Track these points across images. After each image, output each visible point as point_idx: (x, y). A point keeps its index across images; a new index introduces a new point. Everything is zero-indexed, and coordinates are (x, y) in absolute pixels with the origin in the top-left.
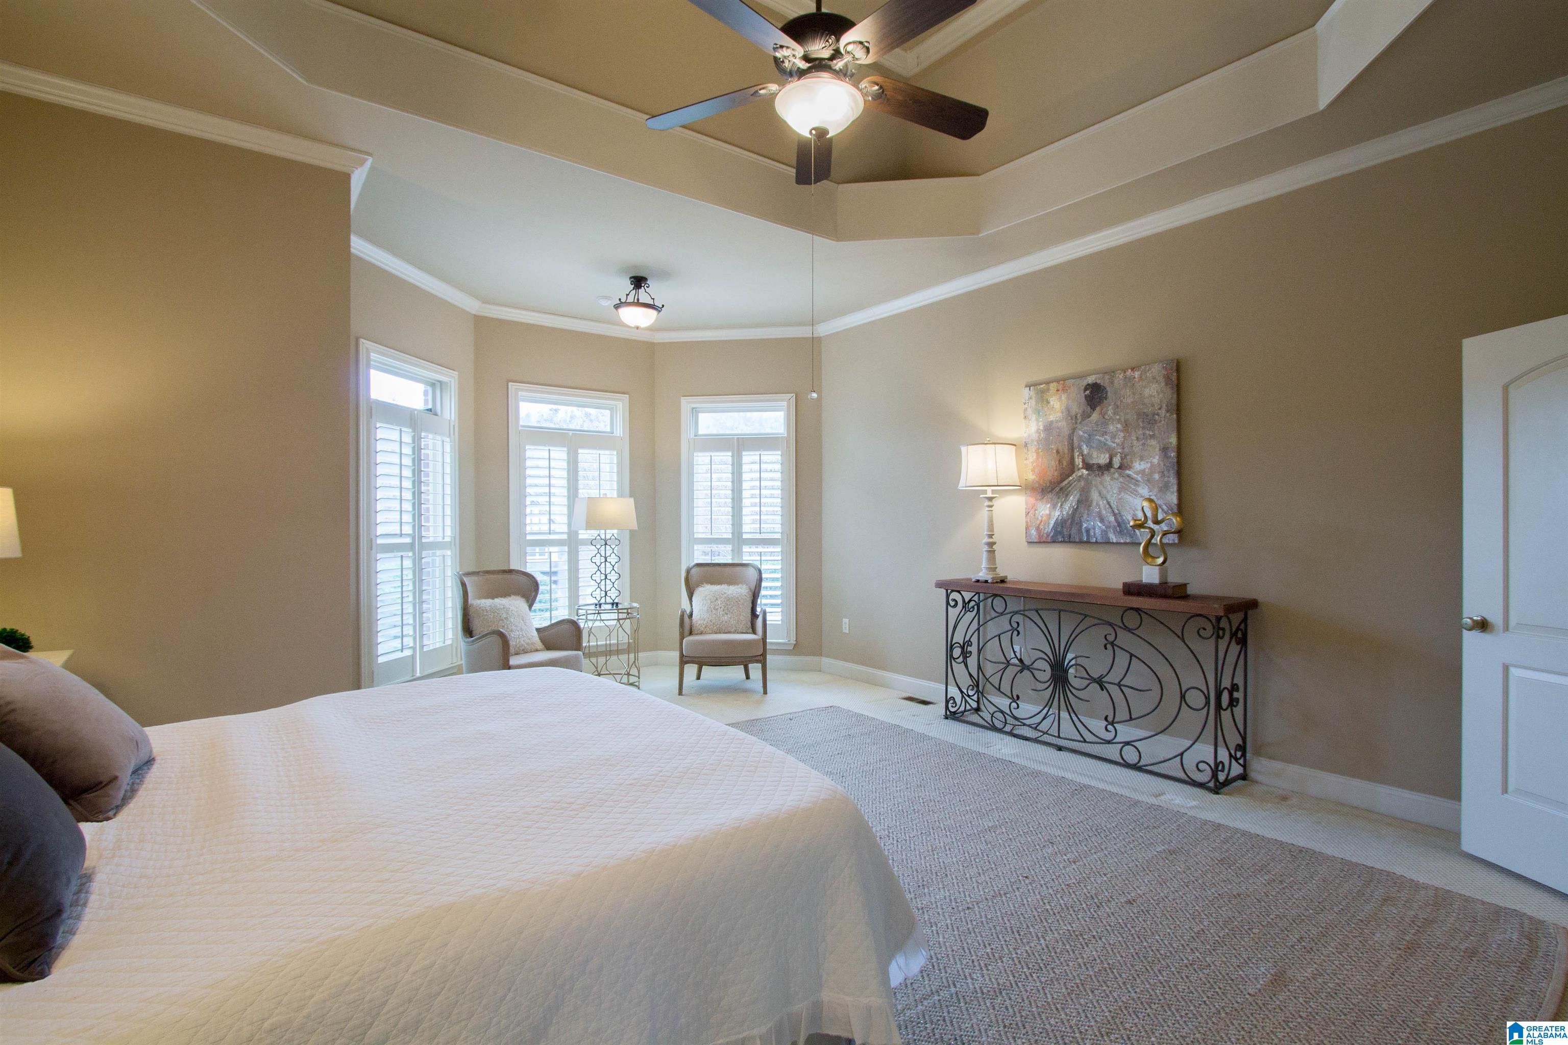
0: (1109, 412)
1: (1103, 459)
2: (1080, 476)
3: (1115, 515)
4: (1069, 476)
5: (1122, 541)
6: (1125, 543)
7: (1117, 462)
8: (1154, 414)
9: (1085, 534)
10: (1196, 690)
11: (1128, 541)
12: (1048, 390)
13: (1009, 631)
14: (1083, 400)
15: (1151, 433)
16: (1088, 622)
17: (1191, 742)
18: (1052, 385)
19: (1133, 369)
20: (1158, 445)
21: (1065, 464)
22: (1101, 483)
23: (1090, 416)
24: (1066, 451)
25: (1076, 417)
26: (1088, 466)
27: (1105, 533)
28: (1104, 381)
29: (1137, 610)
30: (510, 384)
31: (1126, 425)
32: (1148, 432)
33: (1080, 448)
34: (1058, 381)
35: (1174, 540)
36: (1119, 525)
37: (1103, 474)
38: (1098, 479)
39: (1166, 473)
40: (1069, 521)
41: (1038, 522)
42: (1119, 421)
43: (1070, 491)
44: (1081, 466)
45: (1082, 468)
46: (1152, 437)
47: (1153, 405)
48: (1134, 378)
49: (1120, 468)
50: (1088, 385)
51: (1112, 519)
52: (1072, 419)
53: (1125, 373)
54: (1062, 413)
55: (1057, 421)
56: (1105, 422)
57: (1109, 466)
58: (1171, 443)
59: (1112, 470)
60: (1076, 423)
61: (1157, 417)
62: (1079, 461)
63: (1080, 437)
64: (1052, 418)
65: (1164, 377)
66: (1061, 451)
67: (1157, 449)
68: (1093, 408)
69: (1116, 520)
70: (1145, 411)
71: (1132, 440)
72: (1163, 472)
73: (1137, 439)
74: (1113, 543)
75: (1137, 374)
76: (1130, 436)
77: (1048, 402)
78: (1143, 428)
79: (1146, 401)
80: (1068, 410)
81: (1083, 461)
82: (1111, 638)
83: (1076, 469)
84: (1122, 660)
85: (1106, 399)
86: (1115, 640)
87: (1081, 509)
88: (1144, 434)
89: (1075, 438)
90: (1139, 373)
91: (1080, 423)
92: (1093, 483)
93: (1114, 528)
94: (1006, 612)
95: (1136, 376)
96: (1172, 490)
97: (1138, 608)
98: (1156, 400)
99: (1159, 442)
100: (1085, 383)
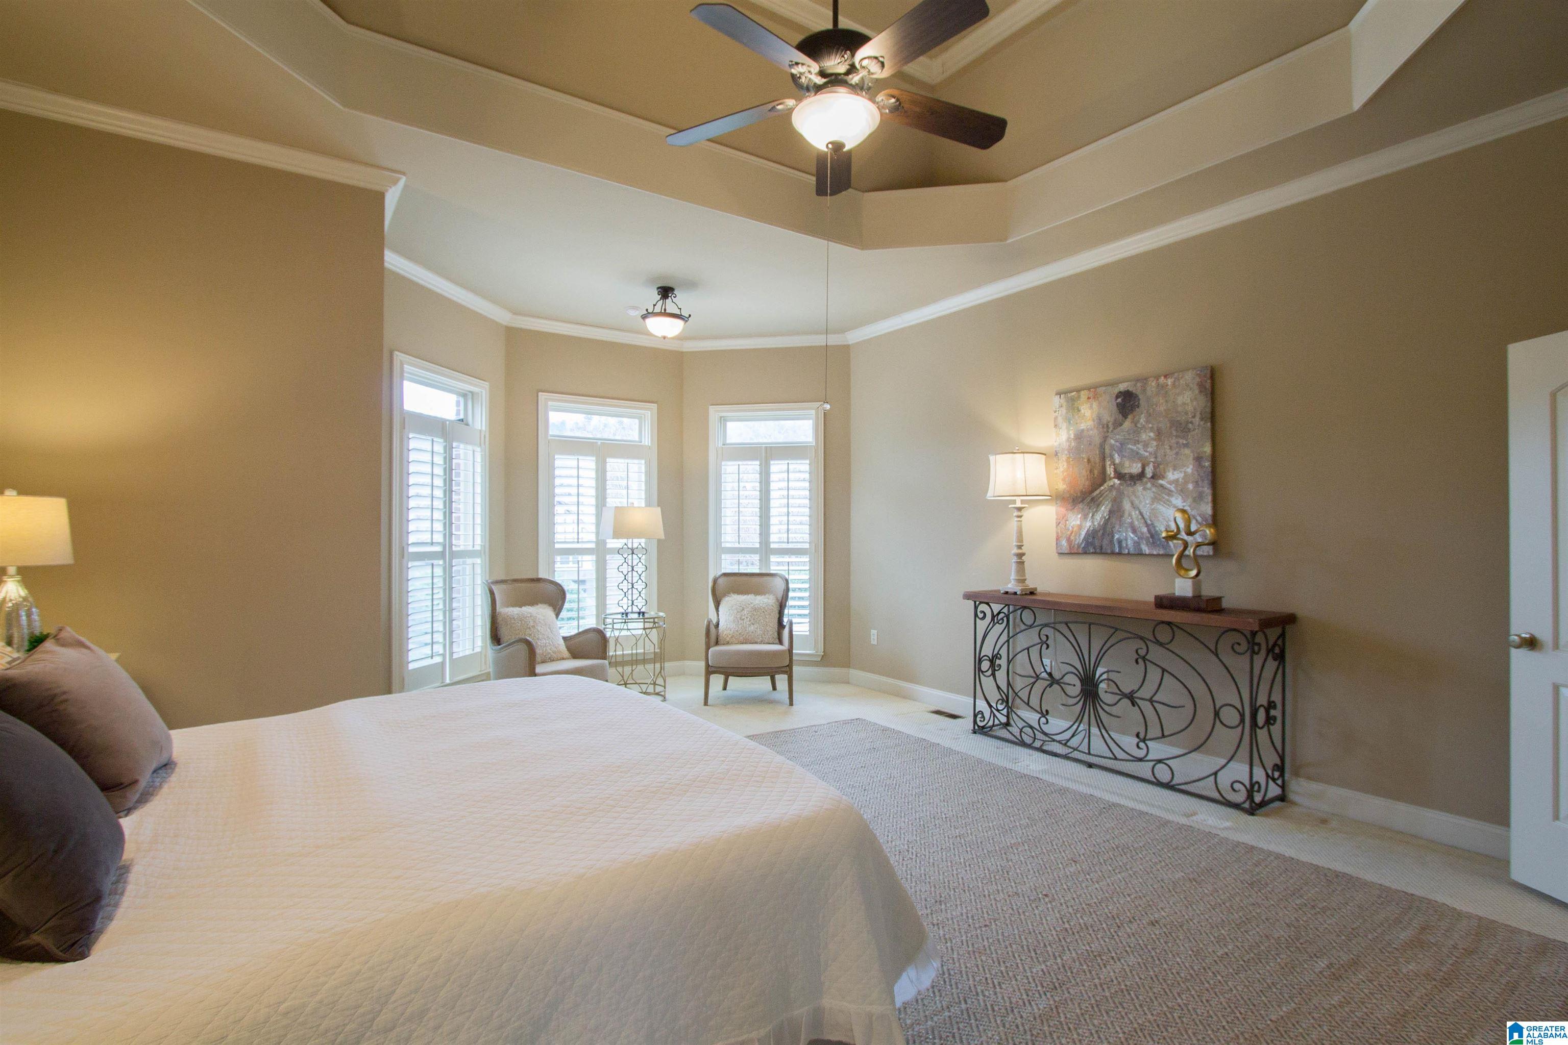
0: (1142, 421)
1: (1136, 468)
2: (1112, 486)
3: (1147, 526)
4: (1101, 485)
5: (1155, 553)
6: (1158, 555)
7: (1149, 471)
8: (1188, 422)
9: (1117, 546)
10: (1232, 708)
11: (1161, 552)
12: (1079, 397)
13: (1038, 644)
14: (1115, 409)
15: (1185, 442)
16: (1120, 635)
17: (1226, 761)
18: (1082, 393)
19: (1166, 376)
20: (1192, 454)
21: (1096, 472)
22: (1134, 492)
23: (1121, 425)
24: (1097, 460)
25: (1108, 426)
26: (1120, 476)
27: (1137, 544)
28: (1136, 389)
29: (1169, 624)
30: (540, 394)
31: (1159, 433)
32: (1181, 441)
33: (1112, 457)
34: (1089, 389)
35: (1208, 552)
36: (1152, 536)
37: (1135, 484)
38: (1131, 489)
39: (1200, 483)
40: (1101, 532)
41: (1069, 533)
42: (1151, 429)
43: (1101, 501)
44: (1112, 475)
45: (1114, 478)
46: (1186, 446)
47: (1186, 413)
48: (1167, 385)
49: (1153, 477)
50: (1120, 392)
51: (1145, 530)
52: (1103, 427)
53: (1158, 380)
54: (1094, 421)
55: (1088, 430)
56: (1137, 431)
57: (1142, 475)
58: (1205, 452)
59: (1145, 480)
60: (1108, 432)
61: (1190, 425)
62: (1110, 471)
63: (1112, 446)
64: (1083, 426)
65: (1198, 384)
66: (1092, 460)
67: (1191, 458)
68: (1125, 416)
69: (1149, 531)
70: (1179, 419)
71: (1165, 449)
72: (1197, 482)
73: (1171, 448)
74: (1146, 554)
75: (1170, 381)
76: (1163, 445)
77: (1079, 411)
78: (1177, 436)
79: (1180, 409)
80: (1100, 419)
81: (1115, 471)
82: (1142, 652)
83: (1107, 478)
84: (1154, 674)
85: (1138, 407)
86: (1146, 655)
87: (1113, 520)
88: (1177, 443)
89: (1106, 447)
90: (1173, 380)
91: (1112, 431)
92: (1125, 492)
93: (1147, 539)
94: (1035, 624)
95: (1169, 383)
96: (1206, 500)
97: (1170, 622)
98: (1190, 408)
99: (1193, 452)
100: (1116, 391)
